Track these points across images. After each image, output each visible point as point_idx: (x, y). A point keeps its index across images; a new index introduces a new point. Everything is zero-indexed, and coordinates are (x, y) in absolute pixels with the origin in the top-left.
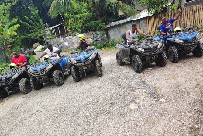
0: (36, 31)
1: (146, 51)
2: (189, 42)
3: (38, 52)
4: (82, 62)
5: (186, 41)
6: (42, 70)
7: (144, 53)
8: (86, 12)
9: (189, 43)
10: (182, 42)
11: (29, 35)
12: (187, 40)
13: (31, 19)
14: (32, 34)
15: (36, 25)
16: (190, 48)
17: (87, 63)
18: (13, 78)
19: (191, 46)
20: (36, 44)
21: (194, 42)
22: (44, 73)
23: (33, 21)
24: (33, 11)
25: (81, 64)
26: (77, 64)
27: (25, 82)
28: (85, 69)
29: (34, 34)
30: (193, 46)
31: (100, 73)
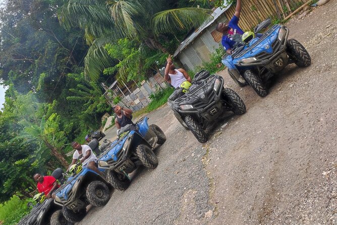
0: (92, 102)
1: (196, 106)
2: (268, 55)
3: (109, 128)
4: (114, 162)
5: (260, 55)
6: (68, 194)
7: (193, 112)
8: (130, 54)
9: (268, 57)
10: (255, 59)
11: (85, 112)
12: (264, 53)
13: (79, 89)
14: (89, 108)
15: (89, 93)
16: (274, 63)
17: (121, 159)
18: (38, 219)
19: (276, 59)
20: (105, 116)
21: (278, 50)
22: (73, 197)
23: (82, 90)
24: (76, 77)
25: (115, 165)
26: (108, 167)
27: (57, 218)
28: (124, 170)
29: (92, 106)
30: (278, 57)
31: (149, 166)
